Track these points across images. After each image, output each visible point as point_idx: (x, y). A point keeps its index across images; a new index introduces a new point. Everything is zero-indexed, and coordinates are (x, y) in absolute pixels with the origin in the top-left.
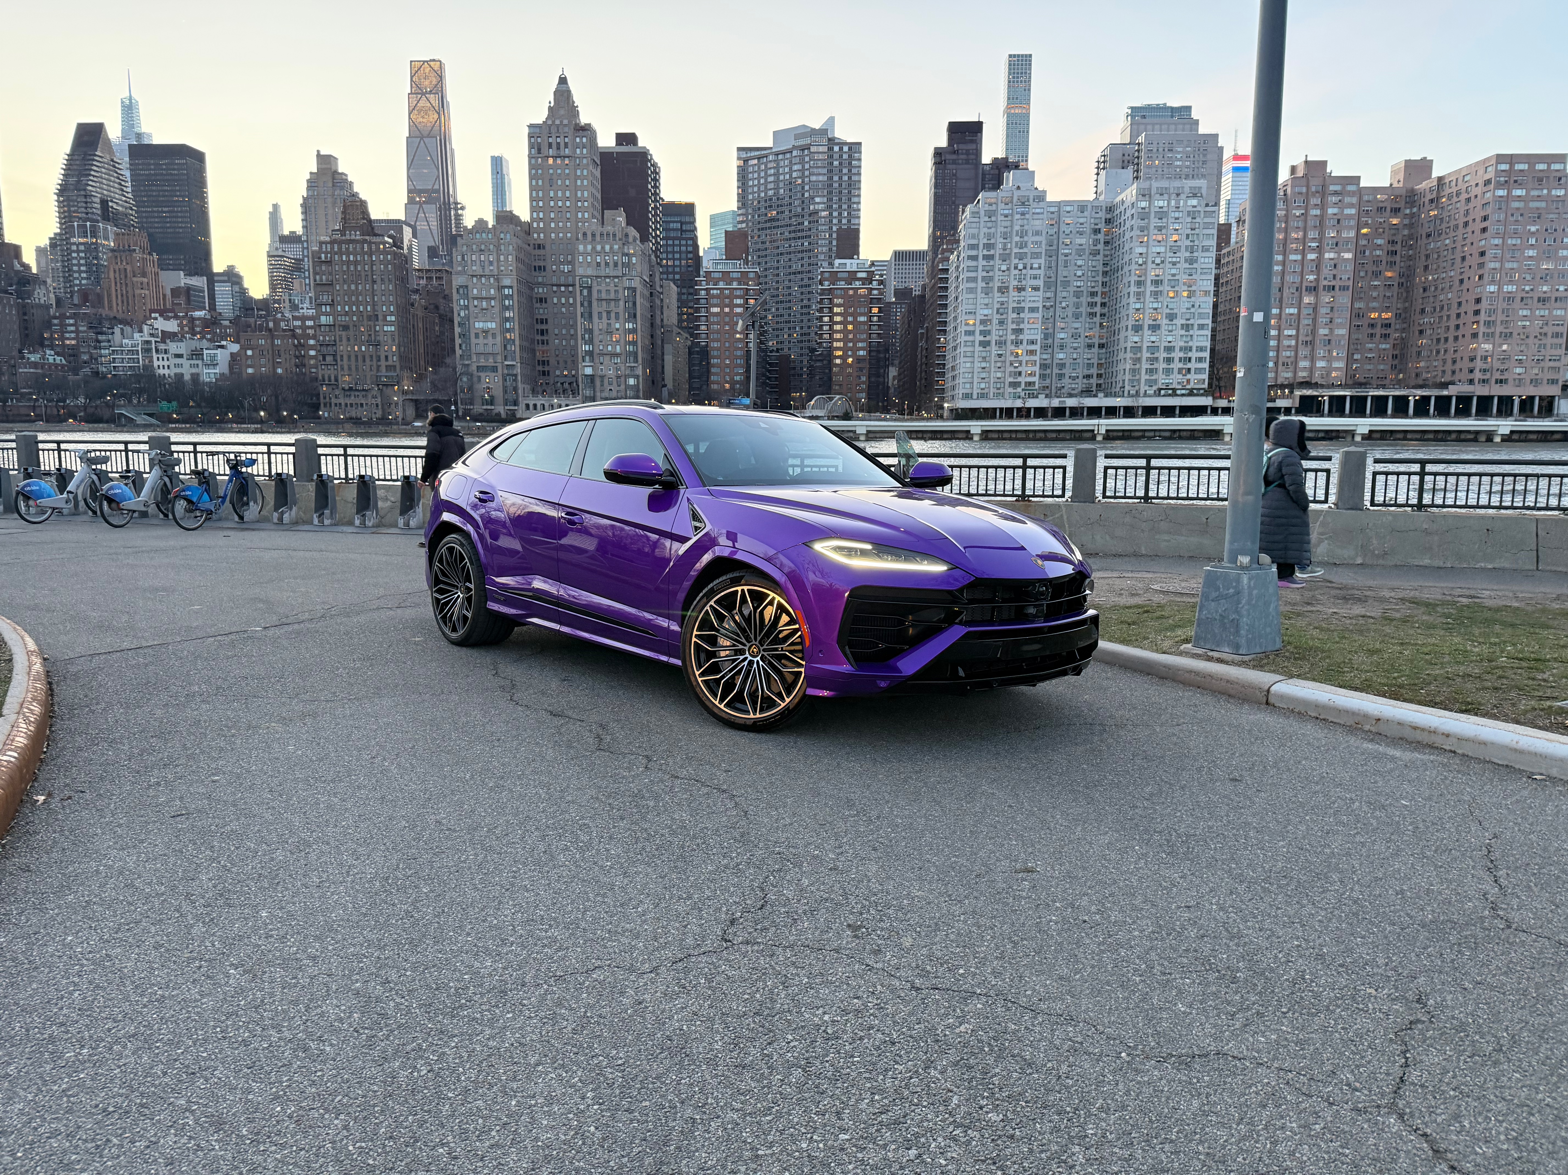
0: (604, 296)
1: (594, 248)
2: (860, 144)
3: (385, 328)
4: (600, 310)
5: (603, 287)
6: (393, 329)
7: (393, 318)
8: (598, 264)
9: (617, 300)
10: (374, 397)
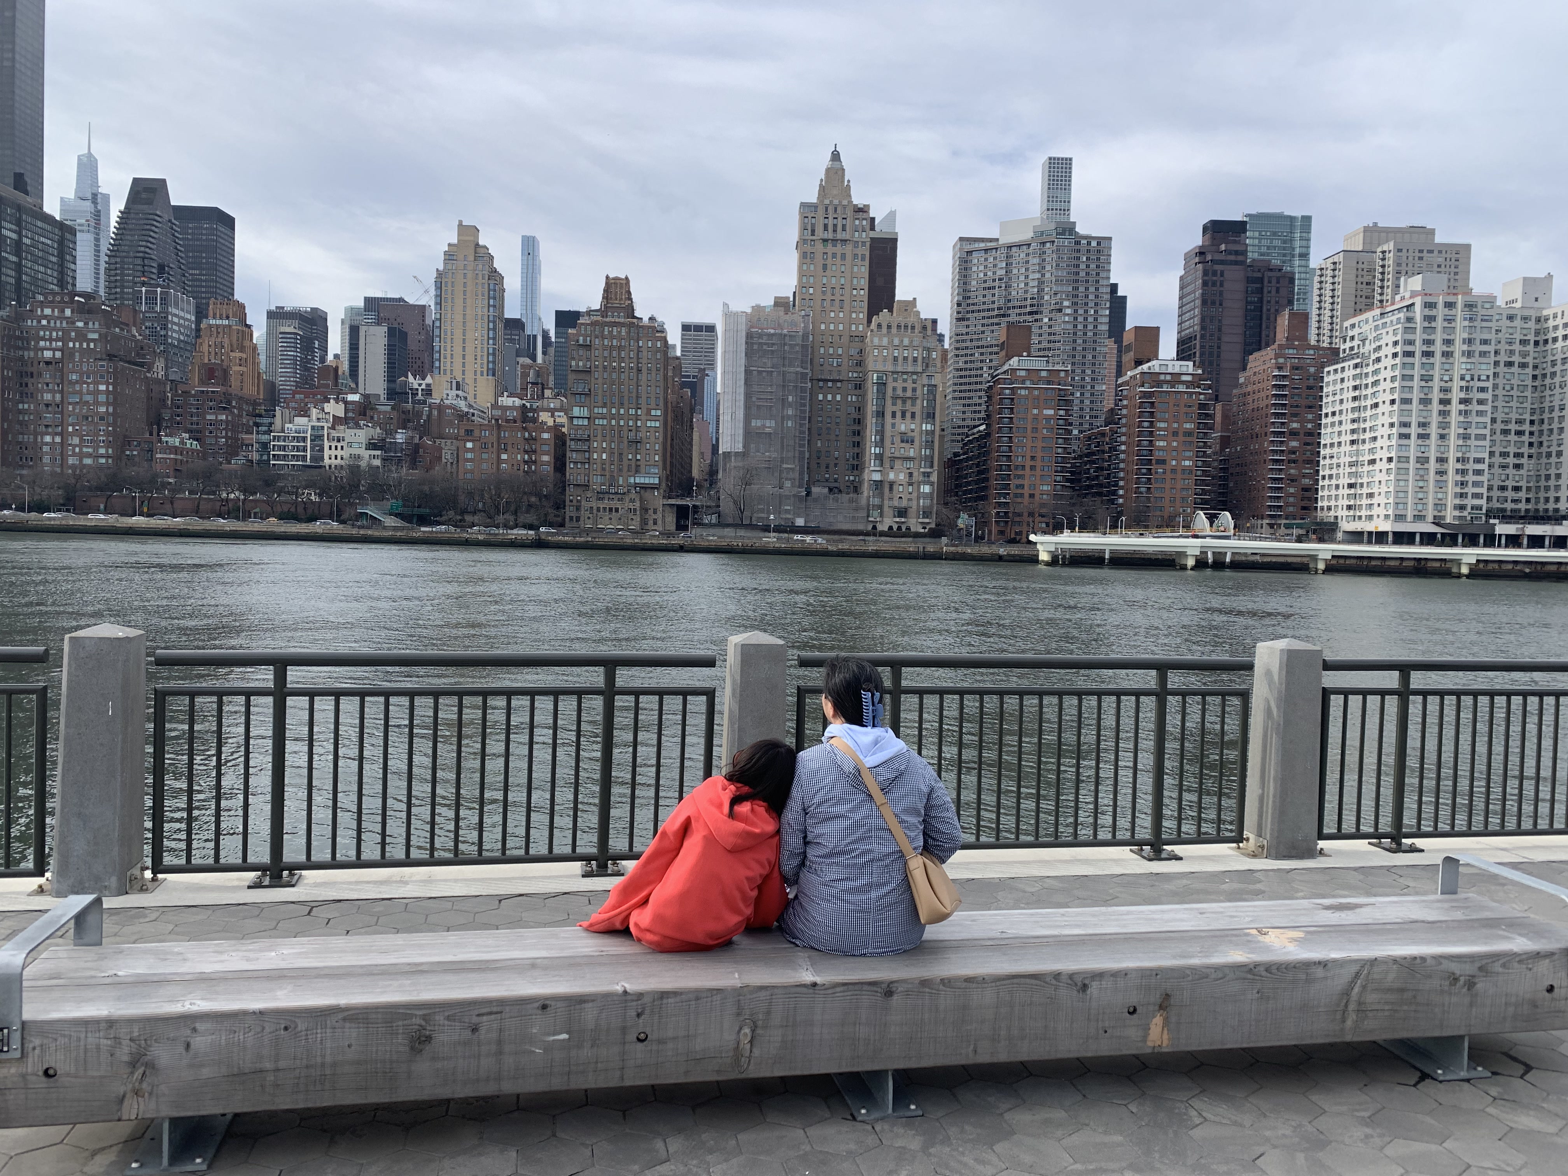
0: (900, 392)
1: (891, 342)
2: (1110, 239)
3: (649, 424)
4: (894, 408)
5: (899, 385)
6: (657, 424)
7: (659, 413)
8: (895, 359)
9: (914, 399)
10: (632, 501)
